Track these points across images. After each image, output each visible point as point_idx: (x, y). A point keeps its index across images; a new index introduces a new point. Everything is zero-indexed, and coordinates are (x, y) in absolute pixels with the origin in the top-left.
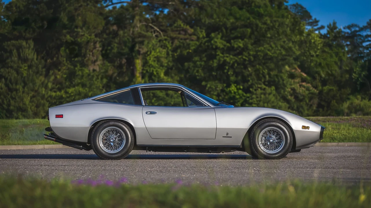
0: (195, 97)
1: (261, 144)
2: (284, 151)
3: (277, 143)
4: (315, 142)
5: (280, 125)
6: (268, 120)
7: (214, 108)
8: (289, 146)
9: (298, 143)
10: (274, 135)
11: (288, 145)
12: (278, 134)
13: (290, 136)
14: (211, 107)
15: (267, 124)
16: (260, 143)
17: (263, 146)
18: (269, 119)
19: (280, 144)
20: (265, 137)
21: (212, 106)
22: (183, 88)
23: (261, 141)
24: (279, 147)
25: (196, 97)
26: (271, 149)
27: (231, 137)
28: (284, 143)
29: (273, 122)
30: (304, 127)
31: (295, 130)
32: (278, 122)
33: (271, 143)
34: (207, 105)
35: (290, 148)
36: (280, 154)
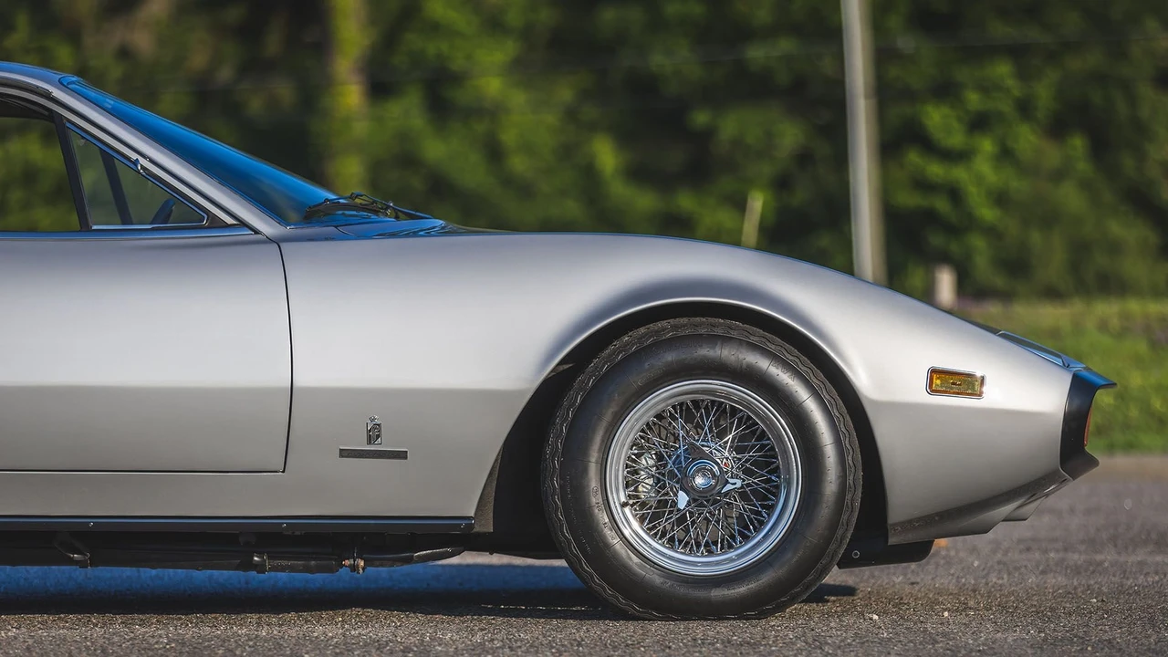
0: (142, 161)
1: (624, 505)
2: (792, 558)
3: (743, 495)
4: (1031, 488)
5: (763, 364)
6: (675, 327)
7: (276, 241)
8: (834, 524)
9: (904, 498)
10: (721, 435)
11: (825, 511)
12: (754, 437)
13: (838, 442)
14: (256, 232)
15: (670, 357)
16: (618, 496)
17: (642, 520)
18: (684, 320)
19: (771, 508)
20: (660, 457)
21: (267, 226)
22: (57, 93)
23: (627, 486)
24: (762, 523)
25: (152, 161)
26: (698, 545)
27: (402, 455)
28: (792, 499)
29: (713, 339)
30: (946, 381)
31: (876, 403)
32: (754, 339)
33: (698, 498)
34: (229, 220)
35: (840, 532)
36: (766, 578)
